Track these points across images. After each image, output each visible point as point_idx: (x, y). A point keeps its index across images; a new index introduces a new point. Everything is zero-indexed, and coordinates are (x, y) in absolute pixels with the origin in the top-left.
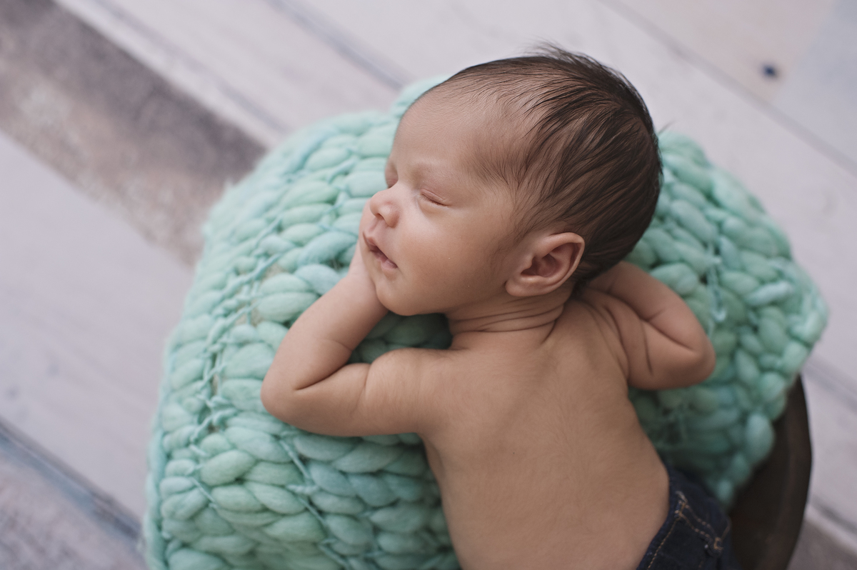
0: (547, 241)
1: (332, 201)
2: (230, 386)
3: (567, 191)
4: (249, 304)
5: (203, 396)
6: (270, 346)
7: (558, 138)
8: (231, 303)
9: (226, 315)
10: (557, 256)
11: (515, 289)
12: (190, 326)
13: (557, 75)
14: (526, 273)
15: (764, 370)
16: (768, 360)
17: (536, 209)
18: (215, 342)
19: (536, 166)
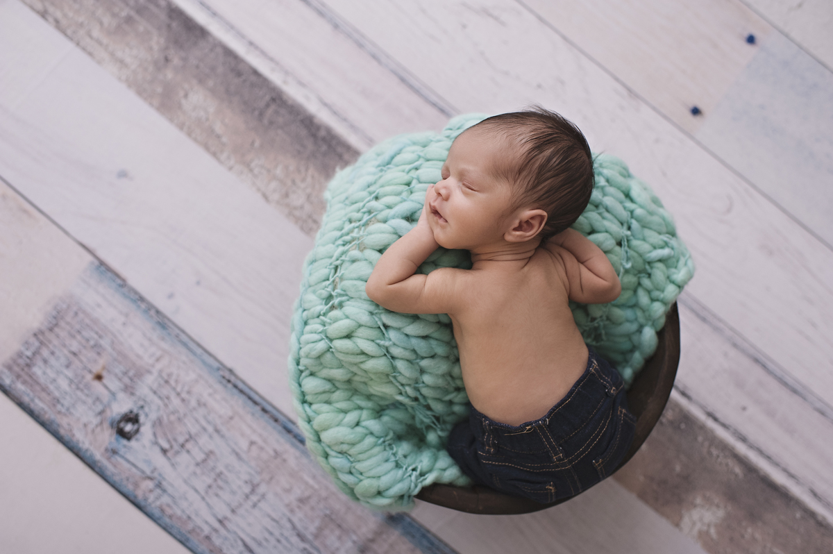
0: (527, 213)
1: (408, 184)
2: (346, 283)
3: (540, 187)
4: (359, 239)
5: (329, 289)
6: (371, 263)
7: (537, 160)
8: (348, 238)
9: (344, 245)
10: (532, 222)
11: (509, 238)
12: (322, 250)
13: (540, 125)
14: (515, 229)
15: (653, 300)
16: (656, 294)
17: (523, 196)
18: (337, 260)
19: (524, 173)
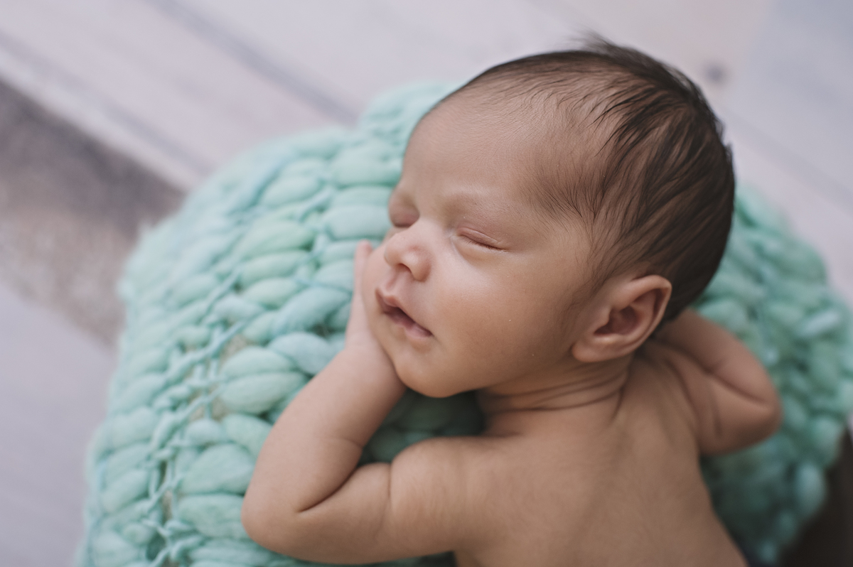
0: (629, 289)
1: (308, 247)
2: (192, 506)
4: (208, 391)
5: (152, 522)
6: (245, 449)
7: (639, 153)
8: (181, 391)
9: (174, 408)
10: (639, 308)
11: (585, 354)
12: (123, 426)
14: (602, 331)
15: (815, 413)
16: (820, 402)
17: (617, 248)
18: (162, 446)
19: (614, 191)
